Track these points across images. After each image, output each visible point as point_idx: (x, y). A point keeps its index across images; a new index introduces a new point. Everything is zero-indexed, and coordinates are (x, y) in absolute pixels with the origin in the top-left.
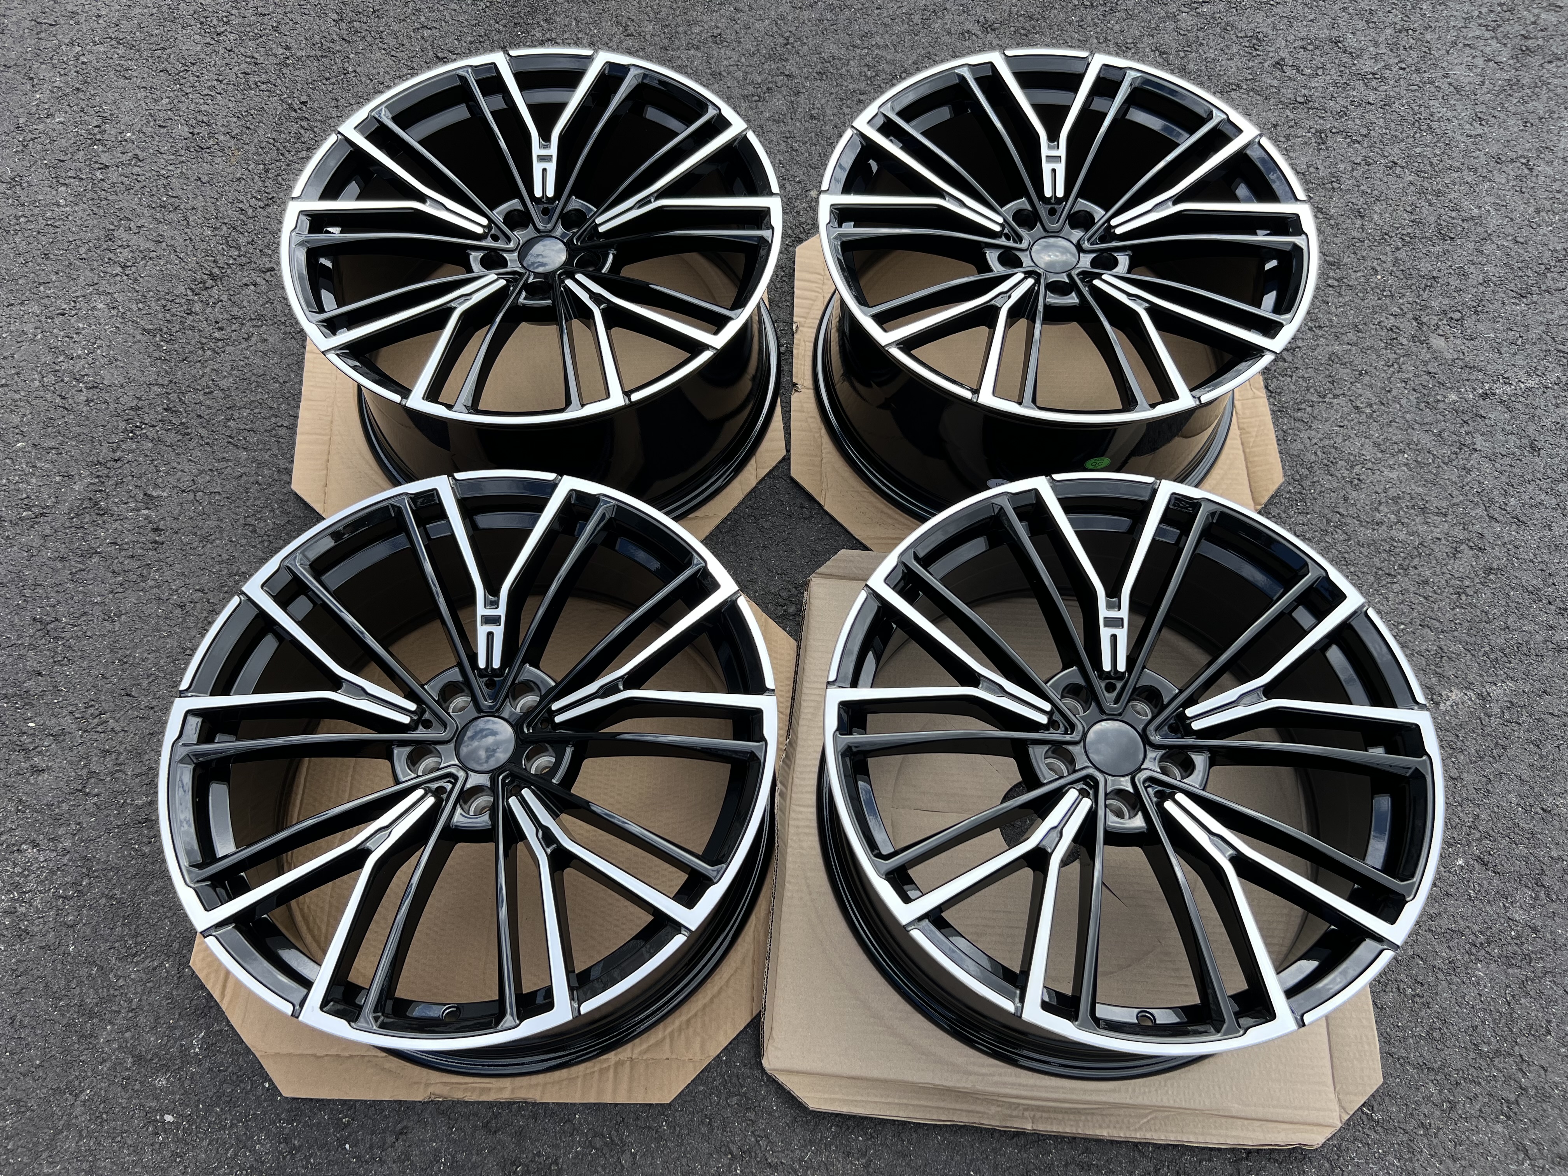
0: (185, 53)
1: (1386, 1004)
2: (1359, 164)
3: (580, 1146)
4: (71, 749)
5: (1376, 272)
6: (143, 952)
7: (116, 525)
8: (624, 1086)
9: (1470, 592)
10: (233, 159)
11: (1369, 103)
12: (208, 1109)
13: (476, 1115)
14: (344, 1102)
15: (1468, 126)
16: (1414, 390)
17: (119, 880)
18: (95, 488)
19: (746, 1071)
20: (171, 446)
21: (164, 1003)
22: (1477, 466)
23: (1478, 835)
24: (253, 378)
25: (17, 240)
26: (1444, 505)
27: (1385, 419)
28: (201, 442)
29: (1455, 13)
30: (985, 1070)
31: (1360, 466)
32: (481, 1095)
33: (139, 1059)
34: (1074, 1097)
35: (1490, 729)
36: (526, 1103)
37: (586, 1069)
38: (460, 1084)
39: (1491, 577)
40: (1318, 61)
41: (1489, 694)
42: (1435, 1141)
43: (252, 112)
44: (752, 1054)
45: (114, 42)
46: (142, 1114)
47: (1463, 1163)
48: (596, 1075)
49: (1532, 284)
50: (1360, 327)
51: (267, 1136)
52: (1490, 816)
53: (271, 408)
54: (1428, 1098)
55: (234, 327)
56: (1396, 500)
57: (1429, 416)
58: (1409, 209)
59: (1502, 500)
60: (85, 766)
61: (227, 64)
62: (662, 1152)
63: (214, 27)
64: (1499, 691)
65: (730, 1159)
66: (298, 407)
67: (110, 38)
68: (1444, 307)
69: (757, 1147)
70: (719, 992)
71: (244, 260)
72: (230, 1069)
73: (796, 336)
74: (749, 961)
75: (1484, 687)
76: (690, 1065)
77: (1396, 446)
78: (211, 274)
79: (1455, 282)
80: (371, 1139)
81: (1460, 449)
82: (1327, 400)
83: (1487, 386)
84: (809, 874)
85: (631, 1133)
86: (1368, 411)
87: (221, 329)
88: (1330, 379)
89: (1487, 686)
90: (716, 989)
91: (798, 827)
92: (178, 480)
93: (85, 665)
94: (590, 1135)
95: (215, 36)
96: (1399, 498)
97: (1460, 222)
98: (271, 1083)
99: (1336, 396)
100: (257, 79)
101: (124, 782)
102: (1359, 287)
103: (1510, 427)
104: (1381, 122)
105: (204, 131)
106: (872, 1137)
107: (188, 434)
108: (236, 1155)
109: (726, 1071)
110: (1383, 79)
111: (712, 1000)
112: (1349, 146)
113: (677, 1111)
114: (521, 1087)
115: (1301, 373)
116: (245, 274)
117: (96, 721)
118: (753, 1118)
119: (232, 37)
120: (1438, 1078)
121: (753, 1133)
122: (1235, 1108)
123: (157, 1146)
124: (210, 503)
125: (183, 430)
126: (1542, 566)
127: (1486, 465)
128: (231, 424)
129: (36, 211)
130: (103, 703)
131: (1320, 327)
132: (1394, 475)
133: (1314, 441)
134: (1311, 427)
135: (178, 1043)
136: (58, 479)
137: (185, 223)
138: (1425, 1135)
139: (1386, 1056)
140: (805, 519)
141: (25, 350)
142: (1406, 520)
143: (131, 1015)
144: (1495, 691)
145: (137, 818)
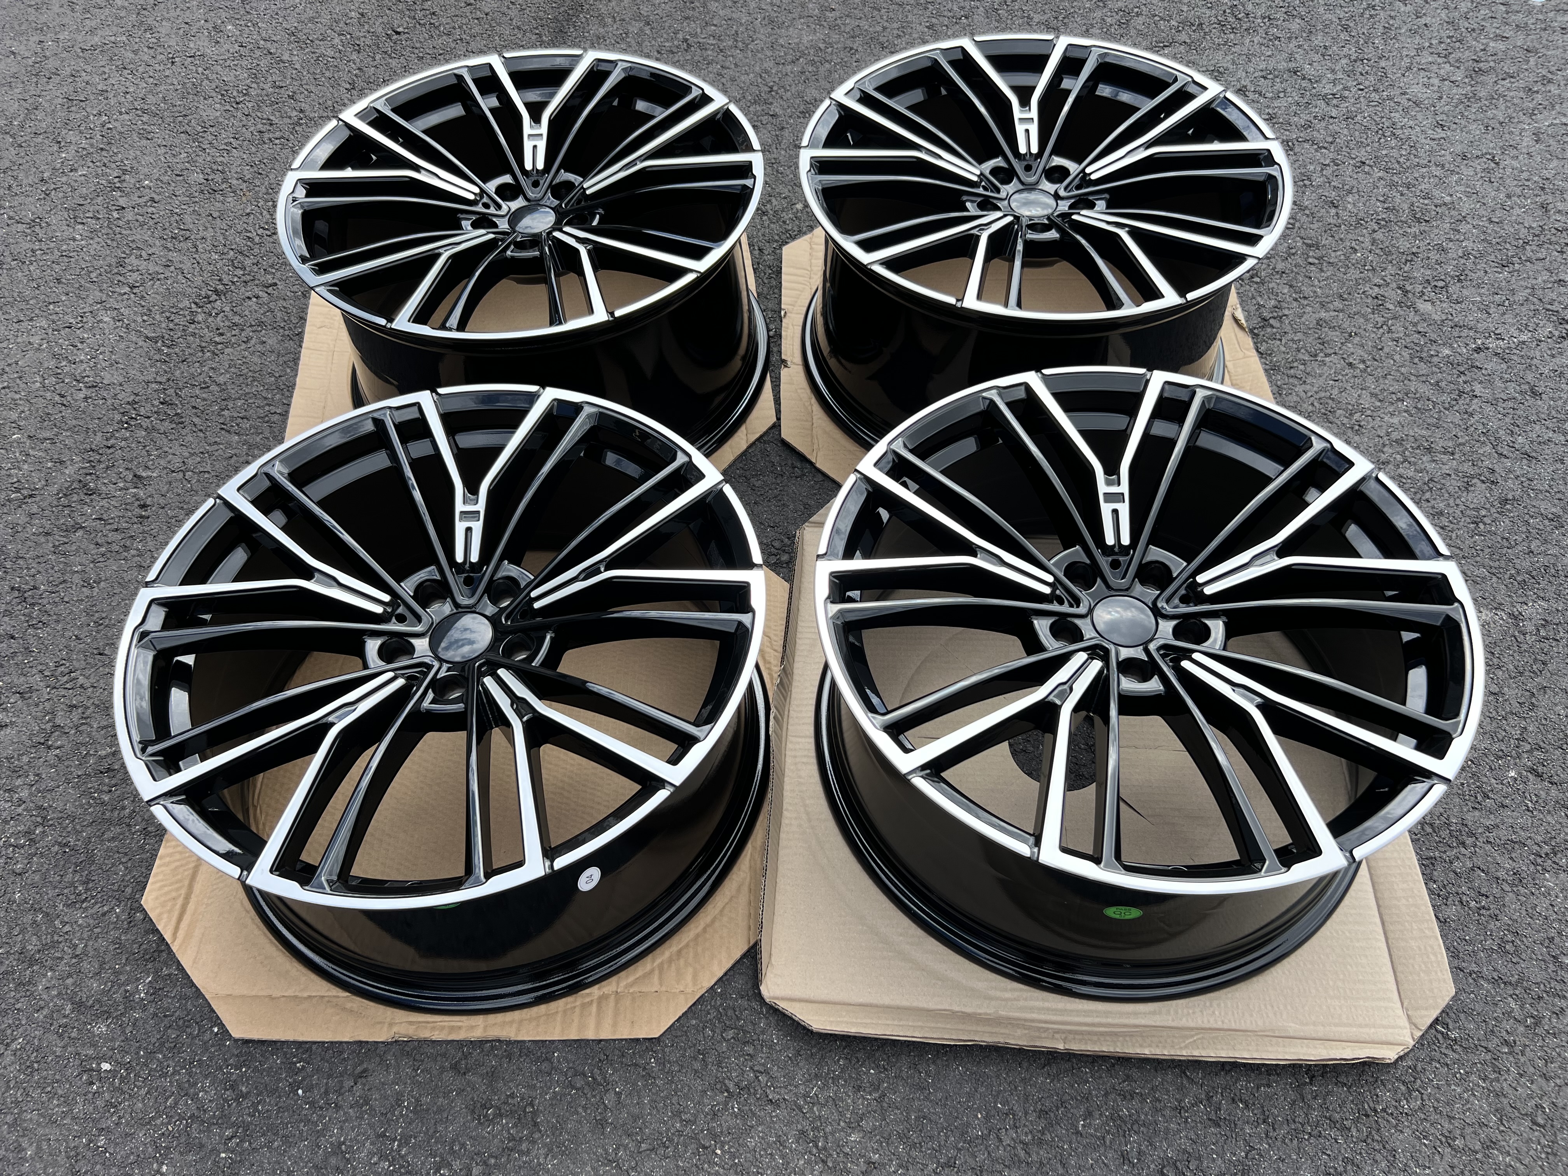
0: (206, 119)
1: (1449, 918)
2: (1328, 165)
3: (559, 1086)
4: (37, 705)
5: (1355, 251)
6: (93, 897)
7: (104, 503)
8: (608, 1021)
9: (1487, 520)
10: (244, 198)
11: (1332, 117)
12: (151, 1054)
13: (444, 1055)
14: (299, 1044)
15: (1430, 132)
16: (1406, 347)
17: (74, 828)
18: (84, 471)
19: (744, 1003)
20: (165, 433)
21: (111, 948)
22: (1478, 410)
23: (1528, 747)
24: (250, 374)
25: (32, 268)
26: (1450, 444)
27: (1379, 373)
28: (194, 429)
29: (1407, 45)
30: (1008, 995)
31: (1359, 414)
32: (450, 1033)
33: (79, 1006)
34: (1110, 1020)
35: (1526, 646)
36: (499, 1041)
37: (567, 1004)
38: (428, 1022)
39: (1508, 506)
40: (1278, 86)
41: (1520, 613)
42: (1522, 1059)
43: (265, 161)
44: (750, 985)
45: (139, 112)
46: (77, 1062)
47: (1558, 1081)
48: (577, 1010)
49: (1513, 256)
50: (1346, 296)
51: (212, 1083)
52: (1538, 728)
53: (266, 398)
54: (1509, 1014)
55: (234, 333)
56: (1399, 442)
57: (1423, 368)
58: (1382, 199)
59: (1508, 438)
60: (50, 720)
61: (244, 126)
62: (650, 1090)
63: (234, 98)
64: (1533, 610)
65: (726, 1097)
66: (291, 397)
67: (136, 109)
68: (1426, 278)
69: (756, 1083)
70: (713, 921)
71: (248, 278)
72: (177, 1014)
73: (784, 320)
74: (745, 889)
75: (1515, 607)
76: (682, 997)
77: (1394, 396)
78: (216, 291)
79: (1434, 256)
80: (327, 1084)
81: (1460, 396)
82: (1319, 359)
83: (1479, 342)
84: (807, 802)
85: (615, 1070)
86: (1362, 366)
87: (222, 334)
88: (1320, 341)
89: (1518, 606)
90: (709, 919)
91: (795, 757)
92: (169, 462)
93: (59, 627)
94: (570, 1074)
95: (234, 105)
96: (1403, 440)
97: (1434, 208)
98: (222, 1025)
99: (1326, 355)
100: (271, 135)
101: (89, 735)
102: (1340, 264)
103: (1509, 376)
104: (1346, 132)
105: (218, 177)
106: (886, 1069)
107: (182, 423)
108: (176, 1103)
109: (722, 1004)
110: (1343, 98)
111: (705, 930)
112: (1316, 151)
113: (666, 1046)
114: (495, 1024)
115: (1289, 337)
116: (249, 289)
117: (65, 679)
118: (751, 1052)
119: (250, 105)
120: (1517, 992)
121: (751, 1068)
122: (1293, 1028)
123: (90, 1095)
124: (199, 481)
125: (178, 420)
126: (1559, 496)
127: (1488, 409)
128: (226, 413)
129: (52, 245)
130: (74, 662)
131: (1305, 298)
132: (1395, 420)
133: (1309, 394)
134: (1305, 382)
135: (122, 989)
136: (50, 465)
137: (194, 250)
138: (1510, 1053)
139: (1457, 970)
140: (797, 477)
141: (31, 358)
142: (1413, 459)
143: (74, 961)
144: (1527, 611)
145: (99, 768)
